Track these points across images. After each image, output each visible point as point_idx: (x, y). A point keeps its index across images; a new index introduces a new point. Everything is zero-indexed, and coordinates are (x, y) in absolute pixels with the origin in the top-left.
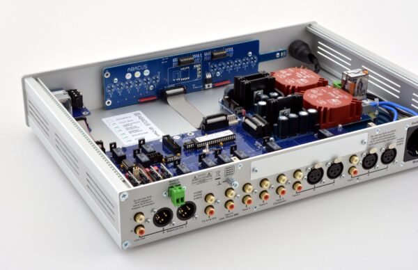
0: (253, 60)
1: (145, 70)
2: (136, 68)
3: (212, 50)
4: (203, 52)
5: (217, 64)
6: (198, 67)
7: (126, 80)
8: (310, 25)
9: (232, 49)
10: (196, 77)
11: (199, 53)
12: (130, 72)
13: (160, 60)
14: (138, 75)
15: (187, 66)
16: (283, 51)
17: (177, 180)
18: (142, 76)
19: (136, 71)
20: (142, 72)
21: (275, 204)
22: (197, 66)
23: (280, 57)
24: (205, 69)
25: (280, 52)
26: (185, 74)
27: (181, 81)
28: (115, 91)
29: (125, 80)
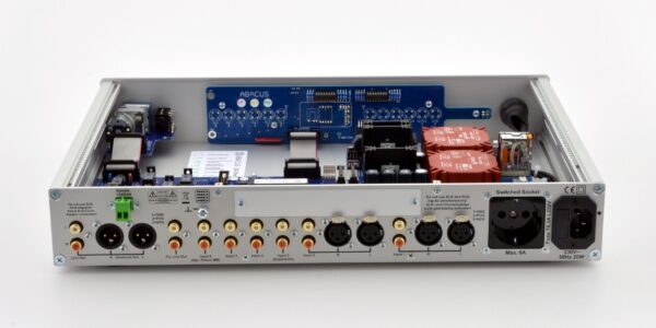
0: (436, 114)
1: (265, 98)
2: (252, 93)
3: (368, 89)
4: (353, 89)
5: (377, 109)
6: (346, 109)
7: (238, 108)
8: (535, 79)
9: (398, 92)
10: (343, 123)
11: (348, 88)
12: (243, 97)
13: (289, 89)
14: (255, 103)
15: (330, 104)
16: (485, 109)
17: (128, 190)
18: (261, 107)
19: (252, 97)
20: (261, 101)
21: (275, 259)
22: (344, 107)
23: (480, 117)
24: (357, 114)
25: (480, 110)
26: (325, 115)
27: (318, 124)
28: (222, 120)
29: (236, 108)
